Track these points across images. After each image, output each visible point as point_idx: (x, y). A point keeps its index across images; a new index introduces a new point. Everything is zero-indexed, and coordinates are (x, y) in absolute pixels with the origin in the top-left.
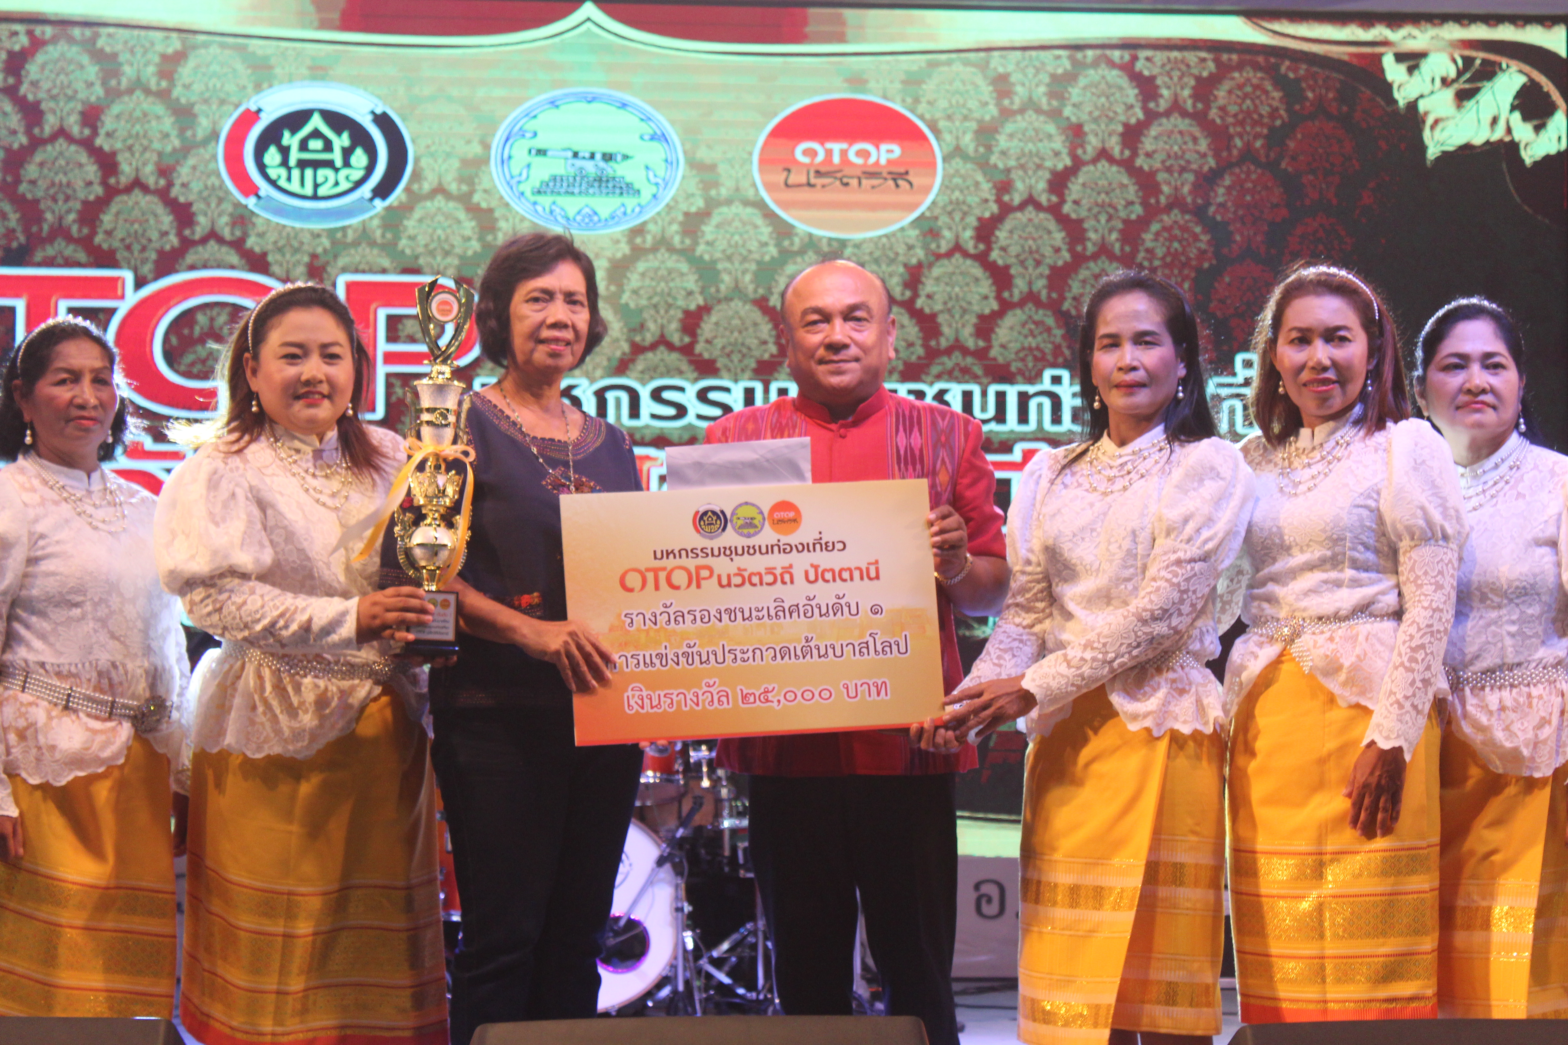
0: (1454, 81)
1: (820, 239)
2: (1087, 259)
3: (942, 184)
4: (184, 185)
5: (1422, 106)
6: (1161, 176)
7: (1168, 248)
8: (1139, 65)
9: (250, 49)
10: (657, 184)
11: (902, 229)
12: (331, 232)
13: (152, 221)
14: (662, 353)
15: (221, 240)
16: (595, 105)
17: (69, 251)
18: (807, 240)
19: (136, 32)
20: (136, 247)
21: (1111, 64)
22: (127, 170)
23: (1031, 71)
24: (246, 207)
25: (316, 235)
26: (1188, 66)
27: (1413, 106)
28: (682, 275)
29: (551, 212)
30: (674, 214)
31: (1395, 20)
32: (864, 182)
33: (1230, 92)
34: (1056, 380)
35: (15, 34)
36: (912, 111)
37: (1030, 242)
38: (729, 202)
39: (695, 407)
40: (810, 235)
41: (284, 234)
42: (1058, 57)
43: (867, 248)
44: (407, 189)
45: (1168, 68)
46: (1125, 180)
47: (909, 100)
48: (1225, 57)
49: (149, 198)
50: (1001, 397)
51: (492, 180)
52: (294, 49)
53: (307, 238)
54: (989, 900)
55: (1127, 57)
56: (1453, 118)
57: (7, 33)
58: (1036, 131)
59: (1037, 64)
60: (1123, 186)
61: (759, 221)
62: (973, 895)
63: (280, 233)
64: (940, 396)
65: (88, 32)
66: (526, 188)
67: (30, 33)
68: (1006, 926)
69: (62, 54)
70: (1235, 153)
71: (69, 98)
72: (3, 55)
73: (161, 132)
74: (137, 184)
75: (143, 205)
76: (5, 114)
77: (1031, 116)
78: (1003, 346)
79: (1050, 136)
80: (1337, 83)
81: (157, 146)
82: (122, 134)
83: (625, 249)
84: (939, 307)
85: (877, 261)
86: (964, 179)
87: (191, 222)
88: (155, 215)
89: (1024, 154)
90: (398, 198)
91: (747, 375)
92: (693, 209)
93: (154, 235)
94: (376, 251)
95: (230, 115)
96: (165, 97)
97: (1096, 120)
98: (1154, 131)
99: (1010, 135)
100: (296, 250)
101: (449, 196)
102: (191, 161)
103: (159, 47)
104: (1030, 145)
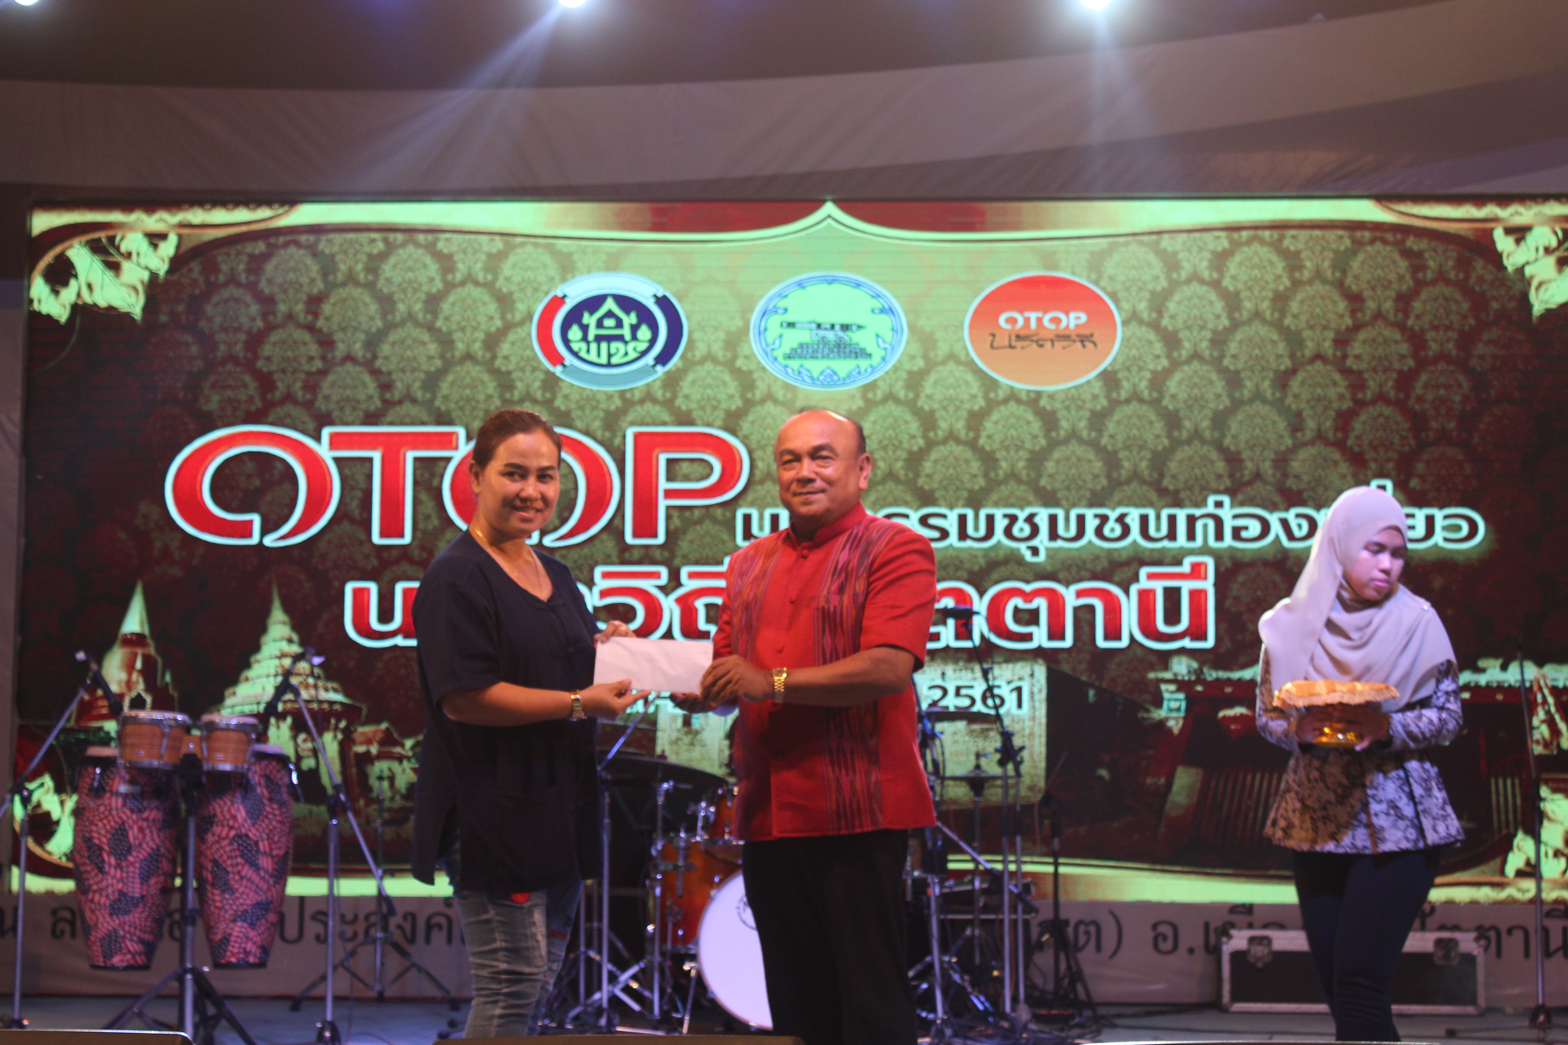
0: (1555, 250)
1: (1021, 390)
2: (1243, 404)
3: (1122, 344)
4: (506, 358)
5: (1528, 271)
6: (1307, 334)
7: (1312, 393)
8: (1287, 243)
9: (557, 247)
10: (885, 349)
11: (1088, 382)
12: (622, 393)
13: (480, 388)
14: (890, 485)
15: (534, 401)
16: (835, 286)
17: (415, 412)
18: (1008, 392)
19: (467, 237)
20: (467, 409)
21: (1263, 243)
22: (460, 346)
23: (1195, 250)
24: (553, 374)
25: (610, 397)
26: (1328, 242)
27: (1520, 270)
28: (906, 422)
29: (799, 373)
30: (899, 373)
31: (1504, 200)
32: (1056, 344)
33: (1363, 263)
34: (1219, 504)
35: (373, 241)
36: (1097, 285)
37: (1196, 391)
38: (944, 362)
40: (1012, 388)
41: (584, 396)
42: (1218, 237)
43: (1060, 398)
44: (683, 357)
45: (1310, 244)
46: (1275, 336)
47: (1093, 276)
48: (1358, 234)
49: (477, 368)
50: (1172, 519)
51: (751, 349)
52: (593, 246)
53: (602, 397)
54: (1165, 938)
55: (1276, 236)
56: (1555, 280)
57: (366, 240)
58: (1200, 298)
59: (1200, 244)
60: (1274, 342)
61: (969, 377)
62: (1151, 935)
63: (581, 395)
64: (1121, 519)
65: (430, 237)
66: (779, 354)
67: (386, 240)
68: (1179, 960)
69: (410, 256)
70: (1368, 313)
71: (415, 291)
72: (364, 258)
73: (487, 315)
74: (469, 357)
75: (473, 374)
76: (366, 304)
77: (1195, 287)
78: (1174, 477)
79: (1211, 303)
80: (1454, 254)
81: (484, 326)
82: (456, 318)
83: (861, 403)
84: (1119, 445)
85: (1067, 408)
86: (1140, 340)
87: (510, 387)
88: (482, 382)
89: (1189, 318)
90: (675, 365)
91: (961, 502)
92: (915, 368)
93: (481, 397)
94: (658, 408)
95: (541, 301)
96: (489, 286)
97: (1250, 289)
98: (1300, 296)
99: (1179, 303)
100: (594, 408)
101: (716, 362)
102: (510, 338)
103: (485, 248)
104: (1195, 311)
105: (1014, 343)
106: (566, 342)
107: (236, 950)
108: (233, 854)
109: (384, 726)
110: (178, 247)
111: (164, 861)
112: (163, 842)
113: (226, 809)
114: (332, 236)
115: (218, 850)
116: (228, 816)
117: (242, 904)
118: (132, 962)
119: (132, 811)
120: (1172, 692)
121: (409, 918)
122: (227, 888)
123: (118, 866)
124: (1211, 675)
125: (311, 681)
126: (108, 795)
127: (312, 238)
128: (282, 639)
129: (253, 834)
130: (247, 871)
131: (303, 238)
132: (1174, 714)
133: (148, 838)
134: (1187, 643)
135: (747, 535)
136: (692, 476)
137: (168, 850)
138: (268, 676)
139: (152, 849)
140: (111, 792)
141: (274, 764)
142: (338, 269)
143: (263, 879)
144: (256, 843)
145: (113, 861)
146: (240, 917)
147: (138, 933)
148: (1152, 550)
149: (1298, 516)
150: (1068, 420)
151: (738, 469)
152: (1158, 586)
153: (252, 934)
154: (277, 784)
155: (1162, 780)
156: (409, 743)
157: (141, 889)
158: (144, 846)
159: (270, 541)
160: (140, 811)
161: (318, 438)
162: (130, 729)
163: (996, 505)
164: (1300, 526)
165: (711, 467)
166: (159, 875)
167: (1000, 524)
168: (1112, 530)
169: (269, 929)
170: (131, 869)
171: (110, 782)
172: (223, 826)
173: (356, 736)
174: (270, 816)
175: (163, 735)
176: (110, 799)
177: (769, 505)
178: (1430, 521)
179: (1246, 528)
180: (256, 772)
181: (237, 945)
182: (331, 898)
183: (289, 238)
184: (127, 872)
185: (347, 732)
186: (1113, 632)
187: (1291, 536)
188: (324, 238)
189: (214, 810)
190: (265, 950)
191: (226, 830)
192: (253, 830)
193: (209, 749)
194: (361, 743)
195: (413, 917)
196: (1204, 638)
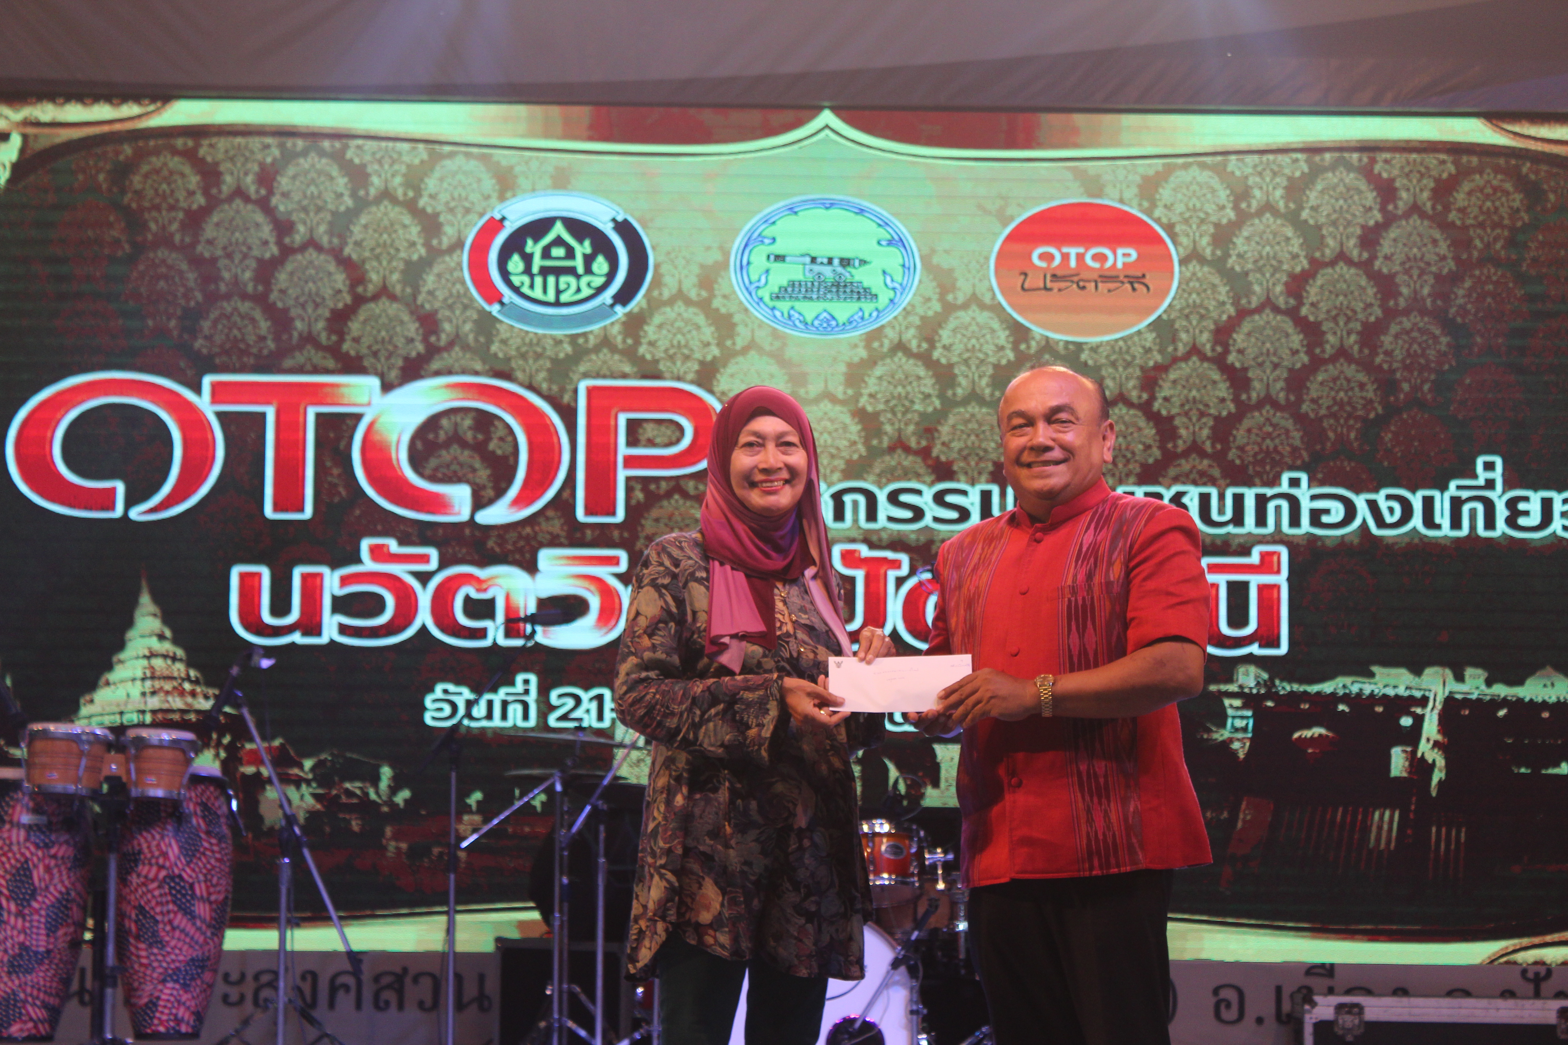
1: (1058, 342)
2: (1325, 362)
3: (1178, 288)
4: (431, 293)
6: (1400, 279)
7: (1408, 350)
8: (1377, 168)
9: (495, 159)
10: (894, 289)
11: (1139, 332)
12: (573, 338)
13: (398, 329)
14: (899, 456)
15: (465, 346)
16: (834, 212)
17: (318, 358)
18: (1043, 343)
19: (383, 144)
20: (383, 355)
21: (1349, 167)
22: (374, 278)
23: (1268, 174)
24: (490, 313)
25: (558, 342)
26: (1427, 168)
28: (919, 378)
29: (790, 316)
30: (911, 319)
32: (1100, 285)
33: (1470, 194)
34: (1294, 483)
35: (267, 147)
36: (1150, 215)
37: (1268, 345)
38: (965, 306)
39: (932, 510)
40: (1047, 339)
41: (527, 340)
42: (1296, 161)
43: (1104, 351)
44: (648, 296)
45: (1407, 170)
46: (1363, 282)
47: (1146, 204)
48: (1465, 159)
49: (395, 306)
50: (1239, 500)
51: (731, 286)
52: (537, 158)
53: (549, 344)
54: (1228, 1006)
55: (1365, 160)
57: (258, 145)
58: (1275, 234)
59: (1274, 167)
60: (1361, 289)
61: (996, 325)
62: (1213, 1000)
63: (523, 339)
64: (1177, 498)
65: (337, 144)
66: (765, 294)
67: (282, 146)
68: (1246, 1031)
69: (313, 166)
70: (1475, 254)
71: (319, 209)
72: (256, 168)
73: (408, 241)
74: (384, 292)
75: (390, 312)
76: (257, 225)
77: (1268, 219)
78: (1241, 448)
79: (1288, 239)
81: (403, 255)
82: (369, 243)
83: (862, 353)
84: (1175, 410)
85: (1113, 364)
86: (1201, 282)
87: (437, 329)
88: (402, 322)
89: (1261, 257)
90: (639, 303)
91: (984, 478)
92: (930, 313)
93: (400, 342)
94: (617, 357)
95: (475, 224)
96: (411, 207)
97: (1334, 223)
98: (1393, 233)
99: (1248, 239)
100: (538, 356)
101: (688, 302)
102: (437, 269)
103: (406, 159)
104: (1268, 248)
105: (1049, 285)
106: (505, 274)
107: (164, 1018)
108: (164, 900)
109: (277, 743)
110: (22, 151)
111: (75, 909)
112: (73, 884)
113: (154, 843)
114: (214, 140)
115: (144, 894)
116: (157, 853)
117: (173, 961)
118: (34, 1032)
119: (37, 846)
120: (1237, 708)
121: (309, 978)
122: (156, 941)
123: (20, 914)
124: (1285, 687)
125: (187, 686)
126: (7, 826)
127: (190, 143)
128: (150, 636)
129: (188, 874)
130: (180, 920)
131: (179, 142)
132: (1240, 735)
133: (56, 880)
134: (1255, 649)
136: (658, 440)
137: (79, 894)
138: (133, 680)
139: (61, 893)
140: (11, 822)
141: (212, 789)
142: (224, 182)
143: (199, 929)
144: (192, 886)
145: (13, 907)
146: (170, 976)
147: (42, 995)
148: (1214, 537)
149: (1389, 497)
150: (1114, 379)
152: (1222, 580)
153: (185, 997)
154: (215, 813)
155: (1225, 815)
156: (308, 764)
157: (48, 942)
158: (52, 889)
159: (136, 514)
160: (47, 846)
161: (198, 390)
162: (39, 745)
164: (1391, 510)
165: (682, 431)
166: (68, 925)
169: (205, 990)
170: (36, 917)
171: (10, 811)
172: (150, 864)
173: (242, 753)
174: (208, 853)
175: (81, 753)
176: (10, 830)
178: (1547, 505)
179: (1327, 511)
180: (191, 799)
181: (166, 1011)
183: (160, 142)
184: (31, 921)
185: (232, 749)
187: (1380, 522)
188: (205, 142)
189: (139, 845)
190: (199, 1017)
191: (154, 869)
192: (188, 870)
193: (139, 771)
194: (250, 763)
195: (314, 975)
196: (1276, 644)
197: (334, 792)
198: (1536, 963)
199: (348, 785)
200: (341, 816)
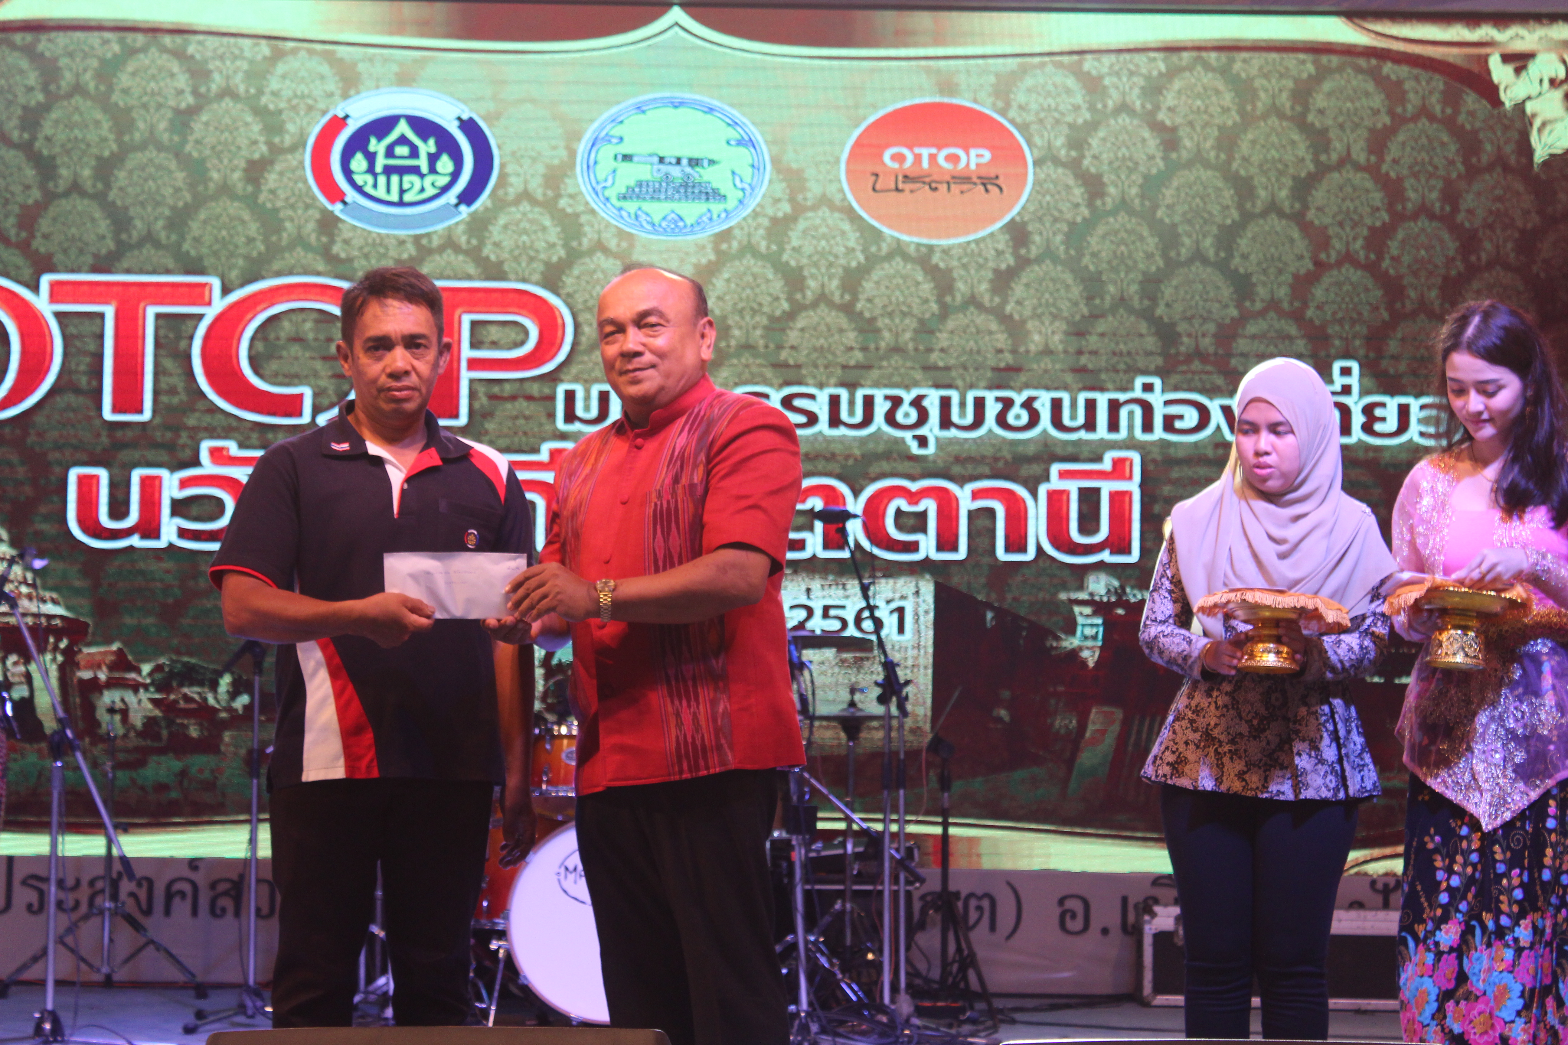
0: (1562, 82)
1: (908, 244)
2: (1180, 265)
3: (1033, 189)
4: (273, 192)
5: (1529, 108)
6: (1258, 181)
7: (1264, 254)
8: (1237, 68)
9: (338, 55)
10: (743, 190)
11: (992, 235)
12: (417, 239)
13: (240, 228)
14: (747, 358)
15: (308, 248)
17: (158, 257)
18: (894, 245)
19: (225, 40)
20: (223, 255)
21: (1208, 67)
22: (215, 176)
23: (1125, 74)
24: (331, 213)
25: (402, 242)
26: (1287, 68)
27: (1520, 107)
28: (768, 281)
29: (637, 217)
30: (760, 220)
31: (1502, 19)
32: (953, 186)
33: (1329, 94)
35: (106, 42)
36: (1004, 115)
37: (1123, 248)
38: (815, 208)
40: (898, 241)
41: (370, 241)
42: (1153, 60)
43: (957, 253)
44: (493, 194)
45: (1266, 70)
46: (1220, 183)
47: (1000, 104)
48: (1324, 59)
49: (236, 204)
50: (1091, 405)
51: (578, 186)
52: (382, 55)
53: (392, 243)
54: (1074, 916)
55: (1223, 59)
56: (1562, 119)
57: (98, 41)
58: (1130, 134)
59: (1131, 66)
60: (1218, 190)
61: (846, 226)
62: (1057, 911)
63: (366, 239)
64: (1028, 404)
65: (179, 39)
66: (612, 193)
67: (121, 41)
68: (1091, 942)
69: (153, 62)
70: (1334, 157)
71: (159, 106)
72: (95, 63)
73: (249, 138)
74: (225, 190)
75: (231, 211)
76: (97, 122)
77: (1124, 119)
78: (1094, 353)
79: (1144, 140)
80: (1441, 86)
81: (244, 153)
82: (210, 140)
83: (710, 254)
84: (1028, 313)
85: (965, 267)
86: (1055, 184)
87: (278, 228)
88: (243, 222)
89: (1117, 158)
90: (484, 204)
91: (833, 380)
92: (780, 214)
93: (241, 240)
94: (461, 258)
95: (317, 121)
96: (253, 103)
97: (1191, 124)
98: (1251, 134)
99: (1104, 140)
100: (381, 257)
101: (534, 202)
102: (278, 167)
103: (248, 54)
104: (1124, 150)
105: (901, 186)
106: (348, 173)
109: (115, 647)
114: (53, 35)
120: (1087, 616)
121: (145, 883)
124: (1135, 595)
125: (24, 589)
127: (29, 37)
131: (18, 38)
132: (1089, 643)
134: (1106, 556)
135: (570, 417)
136: (503, 342)
142: (63, 78)
148: (1066, 442)
150: (966, 282)
151: (560, 334)
152: (1073, 487)
155: (1074, 723)
156: (146, 668)
161: (35, 288)
163: (877, 384)
165: (526, 333)
167: (881, 408)
168: (1018, 417)
173: (79, 657)
177: (597, 381)
178: (1404, 412)
179: (1181, 417)
182: (53, 859)
185: (69, 653)
186: (1017, 543)
188: (44, 37)
194: (87, 668)
195: (150, 882)
196: (1127, 551)
197: (172, 697)
198: (1387, 874)
199: (186, 690)
200: (179, 721)
